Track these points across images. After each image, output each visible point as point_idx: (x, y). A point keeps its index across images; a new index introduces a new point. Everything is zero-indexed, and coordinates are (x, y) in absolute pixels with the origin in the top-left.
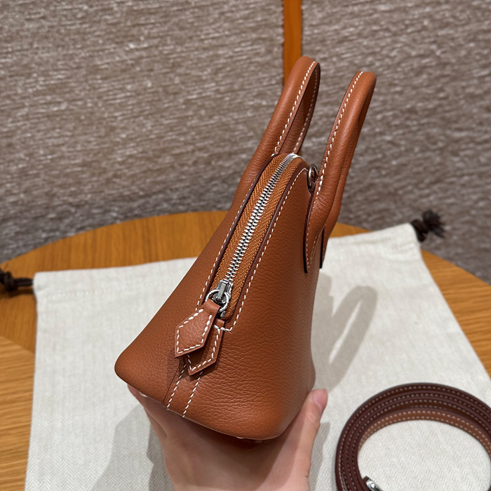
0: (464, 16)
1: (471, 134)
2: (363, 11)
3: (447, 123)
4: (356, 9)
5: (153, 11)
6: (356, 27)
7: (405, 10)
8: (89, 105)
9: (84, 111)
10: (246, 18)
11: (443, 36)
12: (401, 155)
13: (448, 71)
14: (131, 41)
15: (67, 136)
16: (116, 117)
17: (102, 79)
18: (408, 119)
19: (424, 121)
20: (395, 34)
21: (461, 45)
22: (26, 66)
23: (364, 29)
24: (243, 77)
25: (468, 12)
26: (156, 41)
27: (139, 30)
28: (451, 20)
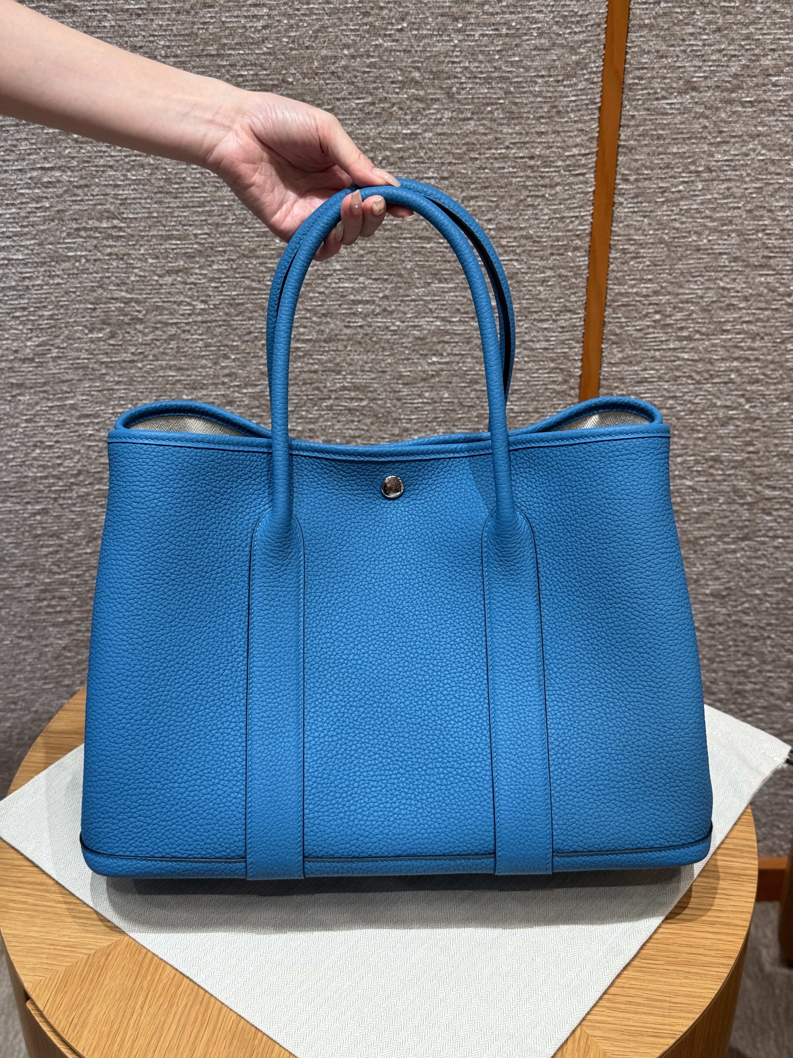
0: (777, 374)
1: (786, 494)
2: (666, 357)
3: (757, 478)
4: (657, 353)
6: (657, 370)
7: (711, 362)
8: (389, 405)
9: (383, 410)
10: (545, 349)
11: (753, 392)
12: (702, 502)
13: (758, 425)
14: (434, 355)
15: (363, 430)
16: (411, 420)
17: (403, 384)
18: (711, 467)
19: (732, 472)
21: (771, 402)
22: (338, 364)
23: (666, 374)
24: (538, 401)
25: (781, 372)
26: (457, 358)
27: (443, 347)
28: (762, 377)
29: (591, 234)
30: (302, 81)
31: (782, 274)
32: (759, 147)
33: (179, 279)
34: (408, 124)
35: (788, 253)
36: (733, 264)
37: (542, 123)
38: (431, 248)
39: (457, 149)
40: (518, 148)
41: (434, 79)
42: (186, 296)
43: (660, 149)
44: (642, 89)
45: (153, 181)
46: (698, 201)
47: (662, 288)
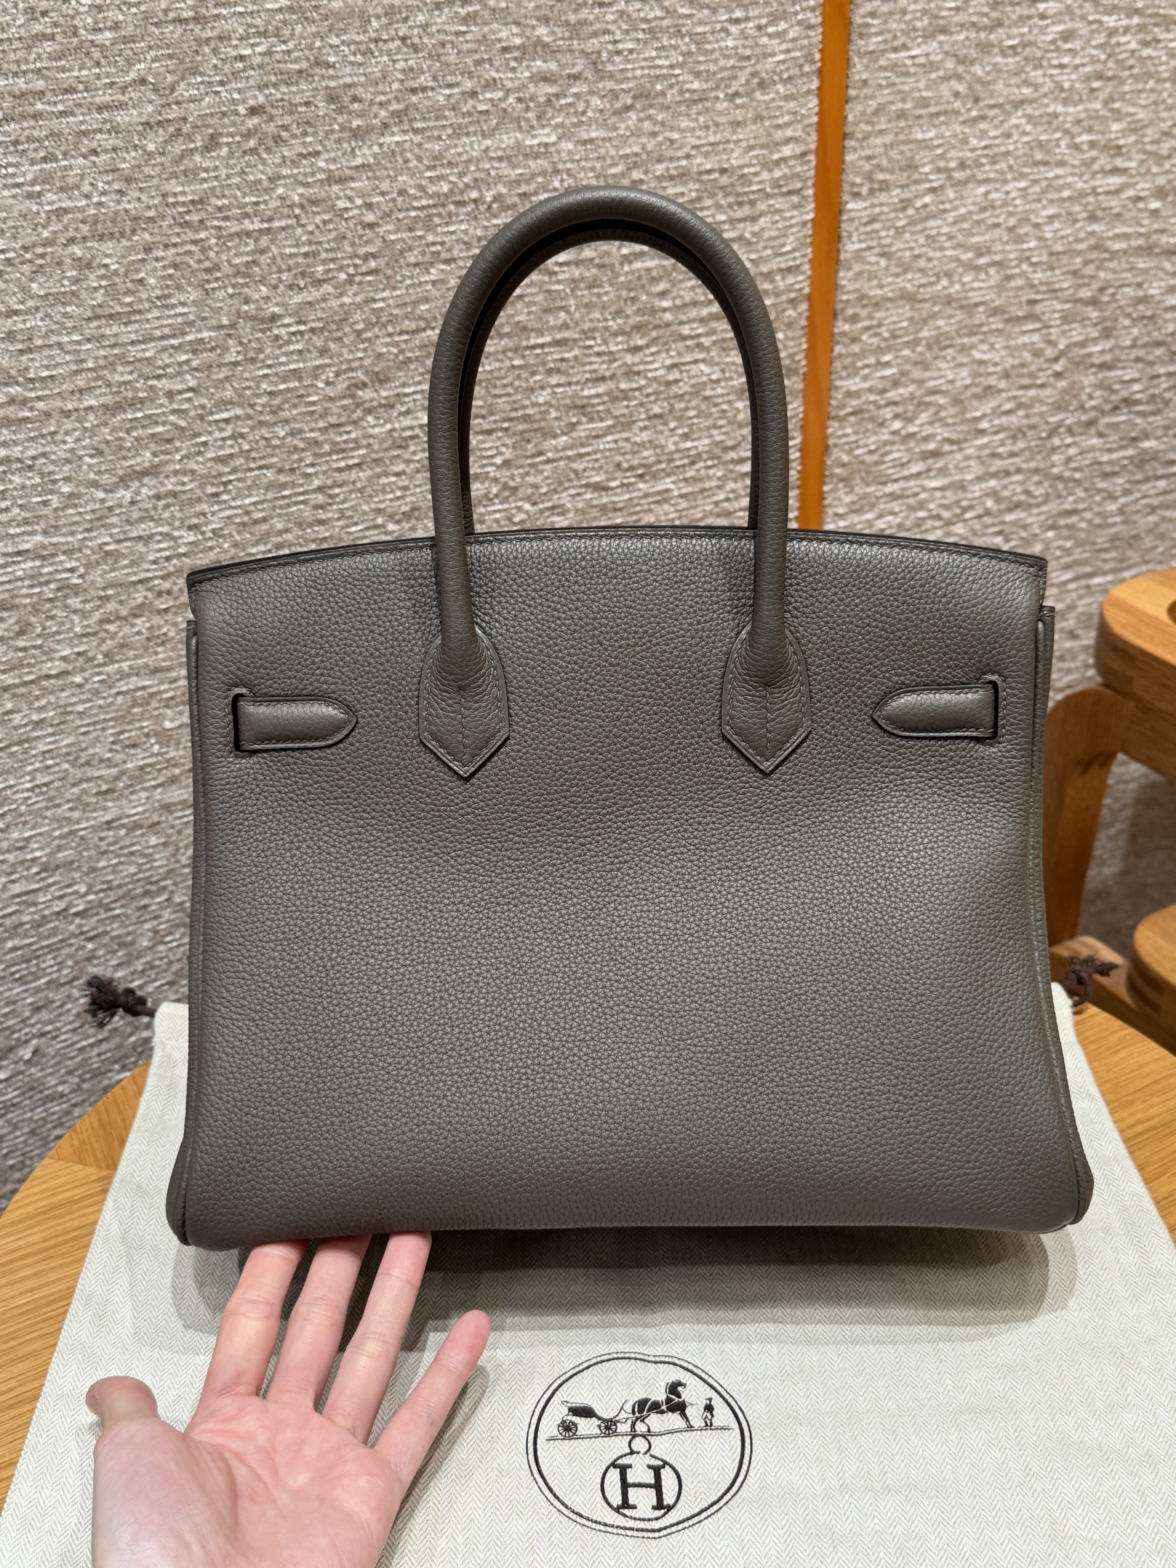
0: (1040, 491)
2: (907, 489)
4: (896, 486)
5: (621, 505)
7: (962, 486)
11: (1014, 523)
20: (949, 523)
23: (907, 518)
25: (1046, 484)
28: (1023, 498)
29: (809, 298)
30: (352, 58)
31: (1050, 327)
32: (1023, 121)
33: (144, 491)
34: (532, 127)
35: (1055, 291)
36: (991, 320)
37: (737, 107)
38: (576, 357)
39: (611, 166)
40: (706, 155)
41: (571, 39)
42: (159, 521)
43: (901, 137)
44: (877, 34)
45: (84, 295)
46: (950, 220)
47: (904, 374)
